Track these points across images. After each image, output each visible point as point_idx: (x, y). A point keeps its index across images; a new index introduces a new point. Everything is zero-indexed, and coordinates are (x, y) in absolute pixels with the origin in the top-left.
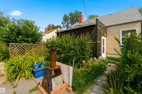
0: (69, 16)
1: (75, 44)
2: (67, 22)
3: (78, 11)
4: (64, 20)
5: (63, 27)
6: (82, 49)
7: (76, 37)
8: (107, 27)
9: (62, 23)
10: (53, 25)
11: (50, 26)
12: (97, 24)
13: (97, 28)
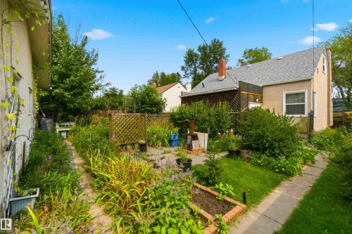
0: (198, 53)
1: (210, 115)
2: (193, 66)
3: (218, 41)
4: (187, 62)
5: (185, 76)
6: (219, 121)
7: (212, 105)
8: (263, 86)
9: (183, 68)
10: (163, 74)
11: (157, 75)
12: (239, 88)
13: (240, 93)
